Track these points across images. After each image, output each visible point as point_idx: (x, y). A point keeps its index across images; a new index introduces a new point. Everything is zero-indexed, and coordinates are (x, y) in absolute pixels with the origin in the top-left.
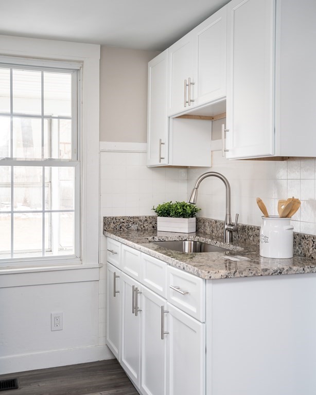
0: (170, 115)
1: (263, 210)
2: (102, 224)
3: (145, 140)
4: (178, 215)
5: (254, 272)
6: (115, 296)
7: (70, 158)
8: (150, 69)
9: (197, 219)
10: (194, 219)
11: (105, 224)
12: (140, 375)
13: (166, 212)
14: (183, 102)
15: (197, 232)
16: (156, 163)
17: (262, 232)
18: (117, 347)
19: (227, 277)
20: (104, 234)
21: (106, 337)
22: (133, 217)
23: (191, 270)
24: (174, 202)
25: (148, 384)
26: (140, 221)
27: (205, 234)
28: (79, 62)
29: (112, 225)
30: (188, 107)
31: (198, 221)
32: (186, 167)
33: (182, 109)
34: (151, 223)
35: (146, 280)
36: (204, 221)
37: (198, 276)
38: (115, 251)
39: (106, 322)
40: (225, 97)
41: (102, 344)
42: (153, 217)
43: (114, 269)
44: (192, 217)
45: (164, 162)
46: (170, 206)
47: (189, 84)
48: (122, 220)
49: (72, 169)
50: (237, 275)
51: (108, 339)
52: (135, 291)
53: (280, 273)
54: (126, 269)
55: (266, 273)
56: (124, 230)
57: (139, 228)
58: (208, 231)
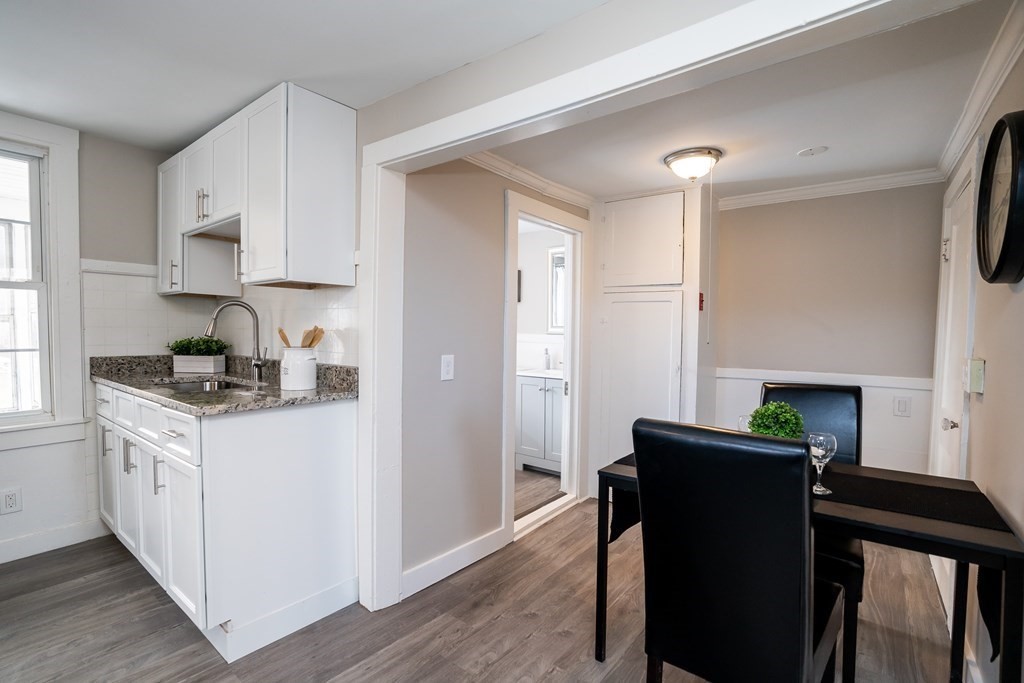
0: (184, 231)
1: (285, 339)
2: (88, 367)
3: (155, 262)
4: (200, 352)
5: (261, 405)
6: (104, 455)
7: (30, 278)
8: (160, 175)
9: (227, 357)
10: (223, 357)
11: (92, 366)
12: (137, 544)
13: (185, 348)
14: (196, 217)
15: (227, 371)
16: (167, 289)
17: (283, 364)
18: (112, 516)
19: (226, 412)
20: (91, 379)
21: (99, 509)
22: (139, 357)
23: (183, 409)
24: (196, 338)
25: (149, 552)
26: (150, 361)
27: (235, 374)
28: (42, 148)
29: (105, 367)
30: (201, 224)
31: (227, 359)
32: (214, 297)
33: (195, 225)
34: (165, 364)
35: (141, 429)
36: (235, 358)
37: (190, 413)
38: (106, 399)
39: (99, 491)
40: (239, 214)
41: (94, 518)
42: (168, 356)
43: (103, 422)
44: (221, 354)
45: (177, 289)
46: (190, 342)
47: (202, 196)
48: (120, 361)
49: (34, 294)
50: (240, 408)
51: (102, 510)
52: (127, 444)
53: (293, 403)
54: (120, 419)
55: (277, 405)
56: (124, 373)
57: (148, 370)
58: (239, 369)
